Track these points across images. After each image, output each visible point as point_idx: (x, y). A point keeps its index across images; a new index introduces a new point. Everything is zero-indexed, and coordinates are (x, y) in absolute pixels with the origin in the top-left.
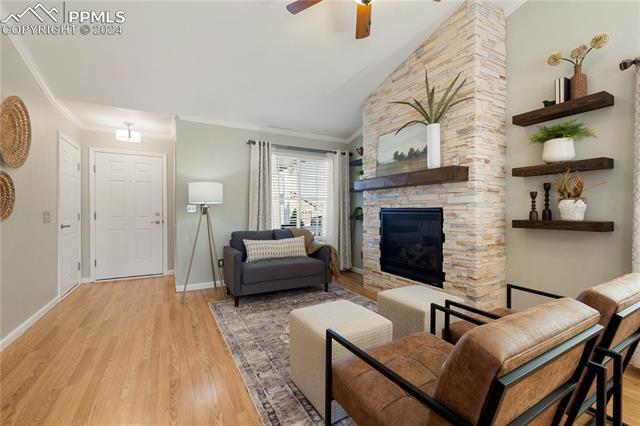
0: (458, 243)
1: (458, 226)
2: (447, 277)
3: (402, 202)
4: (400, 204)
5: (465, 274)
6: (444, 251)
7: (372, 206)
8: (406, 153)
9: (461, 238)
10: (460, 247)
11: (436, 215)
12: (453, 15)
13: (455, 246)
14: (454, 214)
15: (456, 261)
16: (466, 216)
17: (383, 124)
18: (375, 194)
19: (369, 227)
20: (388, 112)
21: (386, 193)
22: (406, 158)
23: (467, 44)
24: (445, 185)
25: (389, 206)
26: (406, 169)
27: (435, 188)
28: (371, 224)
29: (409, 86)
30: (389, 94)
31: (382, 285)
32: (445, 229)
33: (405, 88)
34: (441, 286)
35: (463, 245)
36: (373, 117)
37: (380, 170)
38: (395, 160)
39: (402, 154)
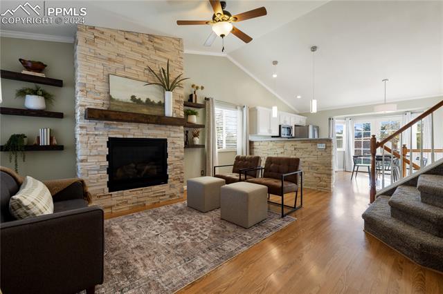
0: (176, 157)
1: (176, 148)
2: (170, 176)
4: (134, 135)
6: (168, 163)
7: (96, 135)
8: (144, 100)
9: (177, 154)
10: (177, 159)
11: (163, 143)
12: (173, 38)
13: (174, 159)
14: (173, 143)
15: (175, 166)
16: (179, 143)
17: (113, 66)
18: (101, 125)
19: (90, 155)
20: (119, 58)
21: (117, 125)
22: (144, 104)
23: (179, 59)
24: (169, 126)
25: (121, 136)
26: (145, 111)
27: (163, 127)
28: (94, 152)
29: (142, 54)
30: (120, 45)
31: (113, 204)
32: (169, 150)
33: (138, 53)
34: (166, 182)
35: (178, 157)
36: (98, 51)
37: (117, 108)
38: (131, 102)
39: (140, 99)
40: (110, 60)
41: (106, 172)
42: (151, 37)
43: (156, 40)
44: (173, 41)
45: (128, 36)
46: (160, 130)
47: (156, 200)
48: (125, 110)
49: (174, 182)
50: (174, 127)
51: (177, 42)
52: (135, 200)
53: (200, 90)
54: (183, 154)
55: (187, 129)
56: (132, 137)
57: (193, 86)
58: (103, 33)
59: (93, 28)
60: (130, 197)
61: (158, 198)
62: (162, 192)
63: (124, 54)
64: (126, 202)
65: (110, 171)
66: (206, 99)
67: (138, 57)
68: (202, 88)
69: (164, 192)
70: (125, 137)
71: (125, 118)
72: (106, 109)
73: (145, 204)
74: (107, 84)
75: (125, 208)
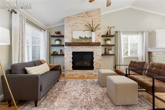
0: (97, 59)
1: (97, 56)
2: (94, 67)
3: (81, 50)
5: (99, 66)
6: (94, 61)
7: (69, 51)
8: (84, 37)
9: (98, 58)
10: (98, 60)
11: (92, 53)
14: (96, 53)
15: (97, 63)
16: (99, 53)
17: (74, 27)
18: (70, 47)
19: (67, 57)
20: (76, 24)
21: (75, 47)
22: (83, 39)
23: (99, 17)
24: (94, 46)
25: (76, 51)
26: (84, 41)
27: (92, 47)
28: (68, 56)
29: (83, 20)
30: (76, 20)
31: (73, 74)
32: (94, 56)
33: (82, 20)
34: (93, 69)
35: (98, 59)
36: (70, 24)
37: (74, 41)
38: (79, 39)
39: (82, 37)
40: (73, 26)
41: (72, 63)
42: (87, 13)
43: (89, 13)
44: (96, 11)
45: (78, 16)
46: (91, 48)
47: (89, 76)
48: (77, 42)
49: (97, 70)
50: (96, 46)
51: (98, 11)
52: (81, 74)
53: (112, 28)
54: (101, 58)
55: (106, 47)
56: (80, 51)
57: (108, 27)
58: (71, 18)
59: (68, 17)
60: (79, 73)
61: (89, 75)
62: (91, 73)
63: (77, 22)
64: (78, 74)
65: (73, 63)
66: (116, 32)
67: (82, 22)
68: (114, 27)
69: (92, 73)
70: (77, 51)
71: (76, 45)
72: (72, 42)
73: (84, 77)
74: (72, 34)
75: (77, 76)
